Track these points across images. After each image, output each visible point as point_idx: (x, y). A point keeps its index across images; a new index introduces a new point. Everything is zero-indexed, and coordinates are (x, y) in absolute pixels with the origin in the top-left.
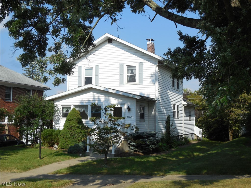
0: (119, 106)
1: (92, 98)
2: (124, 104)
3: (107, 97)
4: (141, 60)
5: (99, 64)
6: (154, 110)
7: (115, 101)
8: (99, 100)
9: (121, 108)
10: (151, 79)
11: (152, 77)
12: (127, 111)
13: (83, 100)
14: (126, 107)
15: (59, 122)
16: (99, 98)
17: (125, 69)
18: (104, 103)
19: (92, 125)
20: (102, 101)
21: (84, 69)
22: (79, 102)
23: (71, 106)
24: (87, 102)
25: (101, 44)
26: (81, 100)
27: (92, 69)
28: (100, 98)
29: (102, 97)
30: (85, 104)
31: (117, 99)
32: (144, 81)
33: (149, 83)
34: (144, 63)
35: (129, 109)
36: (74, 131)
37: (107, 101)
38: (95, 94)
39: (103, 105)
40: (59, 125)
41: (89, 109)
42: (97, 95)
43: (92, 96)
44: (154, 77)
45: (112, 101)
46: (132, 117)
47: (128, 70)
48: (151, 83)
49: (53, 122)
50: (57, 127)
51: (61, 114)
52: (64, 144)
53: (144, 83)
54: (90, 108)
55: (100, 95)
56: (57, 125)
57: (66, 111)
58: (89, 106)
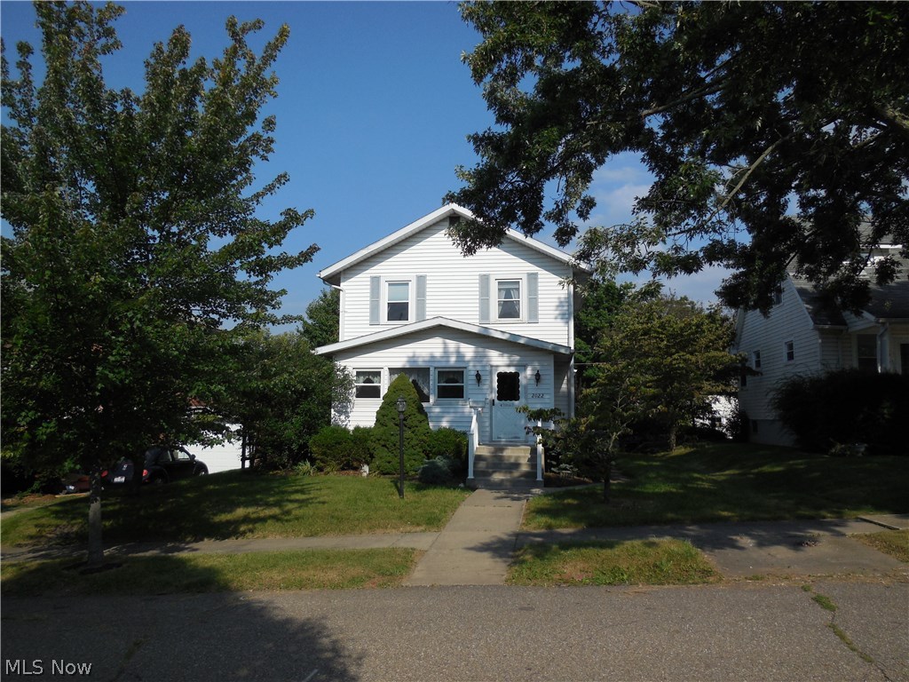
0: (512, 370)
1: (441, 350)
2: (525, 367)
3: (480, 350)
4: (533, 268)
5: (428, 274)
6: (565, 381)
7: (500, 359)
8: (460, 356)
9: (516, 375)
10: (557, 312)
11: (560, 308)
12: (533, 382)
13: (417, 355)
14: (529, 372)
15: (349, 410)
16: (458, 352)
17: (494, 287)
18: (471, 364)
19: (441, 415)
20: (467, 359)
21: (387, 284)
22: (406, 359)
23: (382, 370)
24: (427, 359)
25: (431, 226)
26: (411, 355)
27: (407, 284)
28: (462, 350)
29: (468, 350)
30: (421, 364)
31: (506, 355)
32: (540, 316)
33: (553, 320)
34: (539, 276)
35: (538, 377)
36: (413, 429)
37: (479, 358)
38: (448, 341)
39: (470, 368)
40: (348, 416)
41: (431, 378)
42: (452, 344)
43: (442, 346)
44: (566, 308)
45: (494, 359)
46: (547, 396)
47: (499, 290)
48: (559, 320)
49: (332, 410)
50: (343, 421)
51: (354, 390)
52: (389, 462)
53: (540, 320)
54: (433, 376)
55: (462, 345)
56: (343, 417)
57: (364, 382)
58: (432, 369)
